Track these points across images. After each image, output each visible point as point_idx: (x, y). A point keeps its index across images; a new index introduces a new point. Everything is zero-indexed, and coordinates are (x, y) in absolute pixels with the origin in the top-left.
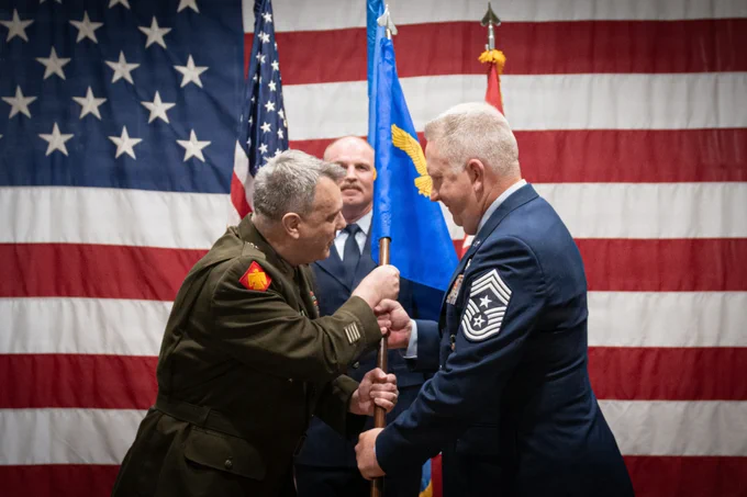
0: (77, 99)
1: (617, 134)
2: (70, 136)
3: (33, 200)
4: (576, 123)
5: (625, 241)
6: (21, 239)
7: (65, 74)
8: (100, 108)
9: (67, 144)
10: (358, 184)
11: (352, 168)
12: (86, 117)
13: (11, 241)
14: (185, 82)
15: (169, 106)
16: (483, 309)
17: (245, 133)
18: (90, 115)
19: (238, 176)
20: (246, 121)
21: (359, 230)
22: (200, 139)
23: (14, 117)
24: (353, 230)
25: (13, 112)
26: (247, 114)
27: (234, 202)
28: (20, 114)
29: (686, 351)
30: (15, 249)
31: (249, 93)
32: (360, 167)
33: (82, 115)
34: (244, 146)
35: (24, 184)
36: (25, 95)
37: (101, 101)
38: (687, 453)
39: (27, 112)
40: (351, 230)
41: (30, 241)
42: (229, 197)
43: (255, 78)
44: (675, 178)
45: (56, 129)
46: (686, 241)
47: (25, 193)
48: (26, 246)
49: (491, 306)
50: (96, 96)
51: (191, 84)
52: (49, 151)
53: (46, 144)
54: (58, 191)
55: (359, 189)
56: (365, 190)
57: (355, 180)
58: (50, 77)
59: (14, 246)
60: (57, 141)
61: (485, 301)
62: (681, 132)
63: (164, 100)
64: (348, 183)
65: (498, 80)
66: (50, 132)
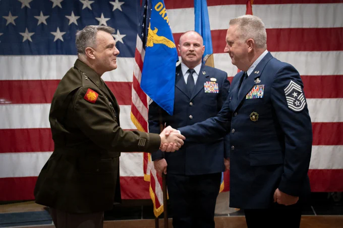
0: (67, 17)
1: (303, 30)
2: (64, 33)
3: (49, 61)
4: (285, 26)
5: (307, 76)
6: (44, 78)
7: (62, 5)
8: (77, 20)
9: (63, 36)
10: (195, 53)
11: (192, 45)
12: (71, 24)
13: (39, 79)
14: (115, 8)
15: (107, 19)
16: (296, 98)
17: (141, 31)
18: (73, 23)
19: (138, 50)
20: (141, 26)
21: (194, 72)
22: (121, 33)
23: (39, 25)
24: (192, 71)
25: (39, 23)
26: (141, 23)
27: (136, 61)
28: (42, 23)
29: (333, 124)
30: (41, 83)
31: (143, 13)
32: (195, 45)
33: (70, 24)
34: (141, 37)
35: (45, 54)
36: (45, 15)
37: (78, 17)
38: (334, 168)
39: (45, 23)
40: (191, 71)
41: (47, 79)
42: (134, 59)
43: (145, 7)
44: (328, 49)
45: (58, 30)
46: (333, 76)
47: (45, 58)
48: (45, 81)
49: (298, 95)
50: (76, 15)
51: (117, 9)
52: (55, 39)
53: (54, 36)
54: (59, 57)
55: (195, 55)
56: (197, 55)
57: (193, 51)
58: (55, 7)
59: (41, 81)
60: (58, 35)
61: (295, 94)
62: (331, 29)
63: (105, 17)
64: (190, 52)
65: (251, 7)
66: (56, 31)
